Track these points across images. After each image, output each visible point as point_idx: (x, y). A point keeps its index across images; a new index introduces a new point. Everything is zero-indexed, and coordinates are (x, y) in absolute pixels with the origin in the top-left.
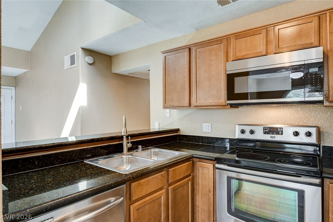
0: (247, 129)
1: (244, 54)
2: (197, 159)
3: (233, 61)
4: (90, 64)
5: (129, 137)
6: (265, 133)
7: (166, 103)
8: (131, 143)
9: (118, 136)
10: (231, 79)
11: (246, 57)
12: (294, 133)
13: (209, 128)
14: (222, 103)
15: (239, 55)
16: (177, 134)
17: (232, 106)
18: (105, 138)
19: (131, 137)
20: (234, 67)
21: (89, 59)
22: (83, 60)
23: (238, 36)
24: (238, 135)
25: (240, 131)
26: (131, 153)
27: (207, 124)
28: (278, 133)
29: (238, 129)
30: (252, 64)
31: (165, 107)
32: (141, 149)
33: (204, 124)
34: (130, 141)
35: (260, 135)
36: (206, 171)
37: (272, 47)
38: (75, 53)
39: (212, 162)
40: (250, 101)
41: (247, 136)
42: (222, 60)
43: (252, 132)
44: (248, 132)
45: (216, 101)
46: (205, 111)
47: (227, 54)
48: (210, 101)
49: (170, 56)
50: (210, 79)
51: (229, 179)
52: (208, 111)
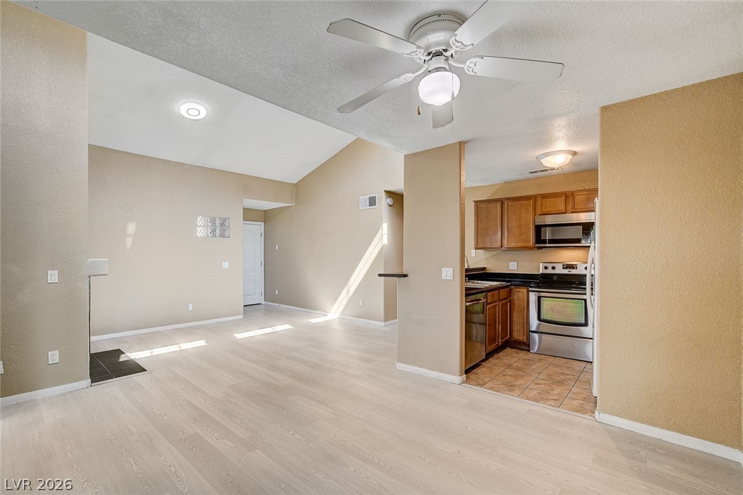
0: (550, 266)
2: (513, 287)
3: (539, 215)
4: (390, 205)
6: (564, 268)
7: (478, 245)
10: (538, 229)
11: (550, 213)
12: (585, 267)
13: (515, 266)
14: (531, 245)
15: (545, 210)
16: (484, 272)
17: (538, 248)
20: (541, 220)
21: (390, 201)
22: (384, 202)
23: (544, 196)
24: (541, 271)
25: (545, 268)
27: (513, 263)
28: (573, 268)
29: (542, 266)
30: (549, 220)
31: (477, 248)
33: (510, 263)
35: (560, 270)
36: (521, 295)
37: (570, 207)
38: (376, 195)
39: (525, 288)
40: (547, 245)
41: (550, 271)
42: (531, 213)
43: (553, 268)
44: (550, 268)
45: (526, 244)
46: (512, 252)
47: (535, 209)
48: (521, 244)
49: (483, 205)
50: (520, 227)
51: (539, 298)
52: (515, 252)
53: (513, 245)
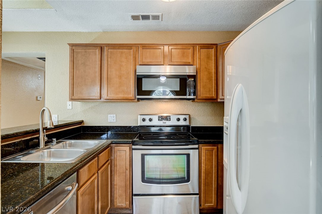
0: (147, 118)
1: (149, 61)
3: (140, 65)
5: (45, 130)
6: (159, 120)
7: (73, 96)
8: (46, 137)
9: (32, 130)
10: (139, 80)
11: (150, 64)
12: (177, 119)
13: (114, 119)
14: (131, 97)
15: (146, 61)
16: (81, 125)
17: (139, 100)
18: (20, 133)
19: (46, 130)
20: (142, 70)
23: (145, 46)
24: (140, 123)
25: (142, 120)
26: (48, 146)
27: (112, 115)
28: (167, 120)
29: (140, 118)
31: (72, 99)
32: (55, 143)
33: (109, 115)
34: (45, 134)
35: (156, 122)
36: (123, 153)
37: (167, 60)
39: (128, 145)
41: (147, 123)
42: (131, 63)
43: (151, 120)
44: (147, 120)
45: (126, 96)
46: (111, 104)
47: (135, 59)
48: (121, 96)
49: (79, 50)
50: (120, 77)
51: (143, 156)
52: (113, 104)
53: (112, 96)
